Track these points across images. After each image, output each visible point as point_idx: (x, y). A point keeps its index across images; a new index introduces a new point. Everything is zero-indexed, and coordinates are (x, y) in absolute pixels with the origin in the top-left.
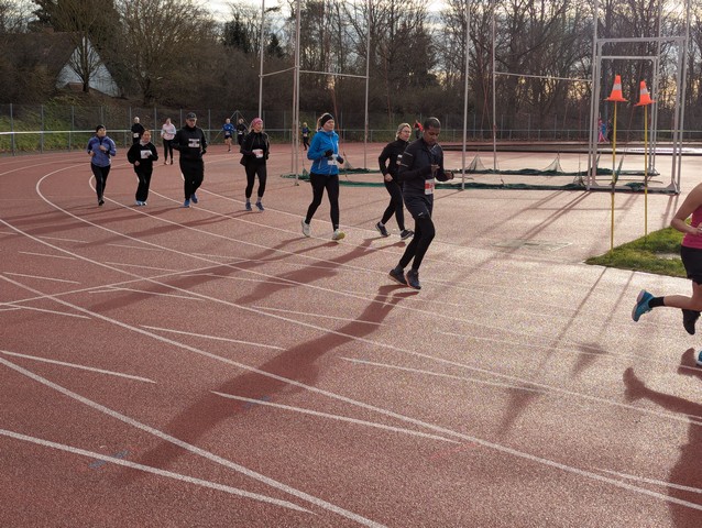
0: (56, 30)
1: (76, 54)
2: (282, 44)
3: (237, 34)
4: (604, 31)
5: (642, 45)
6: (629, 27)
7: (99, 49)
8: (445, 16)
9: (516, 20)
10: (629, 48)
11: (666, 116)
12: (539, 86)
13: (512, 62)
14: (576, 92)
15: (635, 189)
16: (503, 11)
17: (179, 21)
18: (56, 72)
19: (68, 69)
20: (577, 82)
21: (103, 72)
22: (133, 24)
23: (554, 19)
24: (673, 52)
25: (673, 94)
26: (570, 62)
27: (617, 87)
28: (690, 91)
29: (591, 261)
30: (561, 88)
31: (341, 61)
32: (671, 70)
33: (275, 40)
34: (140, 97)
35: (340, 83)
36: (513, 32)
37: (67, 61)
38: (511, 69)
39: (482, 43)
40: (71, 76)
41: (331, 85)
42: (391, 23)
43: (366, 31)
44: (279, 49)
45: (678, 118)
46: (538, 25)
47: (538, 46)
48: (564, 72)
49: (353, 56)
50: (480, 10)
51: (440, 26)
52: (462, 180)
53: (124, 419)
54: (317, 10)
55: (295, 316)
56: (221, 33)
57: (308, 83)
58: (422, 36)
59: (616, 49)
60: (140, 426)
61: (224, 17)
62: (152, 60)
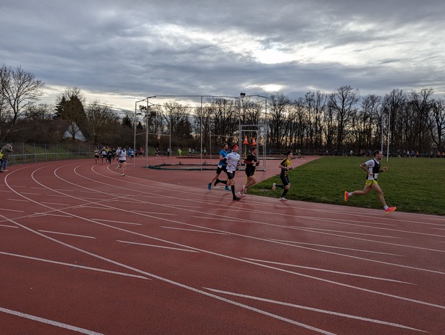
0: (63, 119)
1: (70, 127)
2: (143, 124)
3: (127, 121)
4: (243, 122)
5: (254, 127)
6: (250, 122)
7: (78, 126)
8: (195, 116)
9: (217, 119)
10: (250, 128)
11: (261, 148)
12: (224, 139)
13: (215, 131)
14: (235, 140)
16: (212, 116)
17: (107, 117)
18: (63, 133)
19: (67, 132)
20: (235, 138)
21: (80, 133)
22: (91, 118)
23: (228, 119)
24: (262, 129)
25: (263, 142)
26: (233, 131)
27: (246, 139)
28: (267, 141)
30: (231, 140)
31: (162, 130)
32: (262, 134)
33: (140, 124)
34: (93, 142)
35: (162, 137)
36: (215, 122)
37: (67, 129)
39: (206, 126)
40: (68, 135)
41: (159, 138)
42: (178, 118)
43: (170, 121)
44: (141, 126)
45: (265, 149)
46: (223, 121)
47: (223, 127)
48: (231, 134)
49: (166, 128)
50: (206, 116)
51: (193, 120)
52: (201, 167)
53: (84, 252)
54: (153, 114)
55: (146, 214)
56: (121, 120)
57: (150, 137)
58: (188, 123)
59: (246, 128)
60: (90, 254)
61: (123, 116)
62: (98, 130)
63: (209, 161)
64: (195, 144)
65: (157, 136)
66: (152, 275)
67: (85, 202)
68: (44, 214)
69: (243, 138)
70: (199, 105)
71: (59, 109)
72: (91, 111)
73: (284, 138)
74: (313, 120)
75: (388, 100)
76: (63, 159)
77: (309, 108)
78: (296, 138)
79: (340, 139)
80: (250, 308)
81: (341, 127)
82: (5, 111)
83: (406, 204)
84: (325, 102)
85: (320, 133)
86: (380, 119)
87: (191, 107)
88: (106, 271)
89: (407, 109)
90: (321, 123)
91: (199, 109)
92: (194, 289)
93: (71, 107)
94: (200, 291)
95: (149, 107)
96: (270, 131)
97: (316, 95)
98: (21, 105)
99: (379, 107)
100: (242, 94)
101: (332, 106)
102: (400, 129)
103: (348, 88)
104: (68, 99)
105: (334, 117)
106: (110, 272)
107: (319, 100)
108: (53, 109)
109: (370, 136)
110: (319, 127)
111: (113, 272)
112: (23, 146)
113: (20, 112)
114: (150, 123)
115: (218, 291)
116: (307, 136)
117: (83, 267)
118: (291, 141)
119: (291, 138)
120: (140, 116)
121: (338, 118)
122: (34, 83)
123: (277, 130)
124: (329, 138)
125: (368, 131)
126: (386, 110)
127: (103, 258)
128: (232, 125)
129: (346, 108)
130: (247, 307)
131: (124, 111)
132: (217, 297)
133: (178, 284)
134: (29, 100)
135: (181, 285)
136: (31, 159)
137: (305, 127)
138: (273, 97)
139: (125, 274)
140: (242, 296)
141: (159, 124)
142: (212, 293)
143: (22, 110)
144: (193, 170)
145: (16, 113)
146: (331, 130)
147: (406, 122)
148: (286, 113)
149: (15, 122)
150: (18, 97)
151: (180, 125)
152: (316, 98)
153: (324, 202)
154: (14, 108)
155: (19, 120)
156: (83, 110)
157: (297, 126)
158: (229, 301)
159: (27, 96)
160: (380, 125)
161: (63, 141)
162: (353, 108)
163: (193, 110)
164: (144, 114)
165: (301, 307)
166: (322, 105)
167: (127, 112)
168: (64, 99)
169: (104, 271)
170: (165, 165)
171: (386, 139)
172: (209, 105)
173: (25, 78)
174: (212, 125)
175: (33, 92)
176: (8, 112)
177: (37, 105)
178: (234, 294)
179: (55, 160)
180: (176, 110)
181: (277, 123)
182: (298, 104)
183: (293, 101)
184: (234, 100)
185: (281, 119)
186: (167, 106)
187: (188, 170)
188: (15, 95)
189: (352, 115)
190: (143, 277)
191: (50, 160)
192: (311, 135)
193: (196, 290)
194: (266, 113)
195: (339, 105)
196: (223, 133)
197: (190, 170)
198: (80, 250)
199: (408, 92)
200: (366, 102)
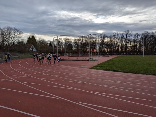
0: (29, 44)
1: (32, 47)
2: (56, 45)
3: (51, 44)
4: (90, 44)
6: (93, 44)
7: (34, 46)
8: (74, 42)
9: (81, 43)
10: (93, 46)
11: (97, 52)
12: (84, 50)
14: (88, 50)
15: (94, 60)
16: (80, 42)
17: (44, 43)
18: (29, 49)
20: (88, 49)
21: (35, 49)
22: (38, 43)
23: (85, 43)
24: (97, 46)
25: (98, 51)
26: (87, 47)
27: (92, 50)
28: (99, 50)
29: (90, 68)
30: (86, 50)
31: (62, 47)
32: (97, 48)
33: (55, 45)
34: (39, 52)
35: (62, 50)
36: (81, 44)
37: (30, 48)
38: (81, 48)
39: (78, 45)
40: (31, 49)
42: (68, 43)
43: (65, 44)
44: (55, 46)
45: (98, 54)
46: (84, 44)
47: (84, 46)
48: (87, 48)
49: (64, 47)
50: (77, 42)
51: (73, 43)
52: (76, 60)
53: (37, 89)
54: (60, 42)
55: (57, 76)
56: (49, 44)
57: (59, 50)
58: (71, 45)
59: (92, 46)
60: (39, 90)
61: (49, 43)
62: (41, 47)
63: (79, 58)
64: (74, 52)
65: (61, 49)
66: (60, 97)
67: (37, 72)
68: (23, 76)
69: (91, 49)
70: (75, 38)
71: (28, 41)
72: (38, 41)
73: (105, 49)
74: (115, 43)
75: (143, 35)
76: (29, 58)
77: (114, 38)
78: (109, 49)
79: (126, 49)
80: (94, 109)
81: (126, 45)
82: (10, 42)
83: (151, 72)
84: (120, 36)
85: (118, 47)
86: (140, 42)
87: (72, 39)
88: (44, 96)
89: (150, 38)
90: (119, 43)
91: (75, 40)
92: (74, 102)
93: (32, 40)
94: (76, 103)
95: (58, 39)
96: (100, 47)
97: (116, 34)
98: (15, 40)
99: (140, 37)
100: (90, 34)
101: (123, 37)
102: (148, 45)
103: (128, 31)
104: (31, 37)
105: (123, 42)
106: (45, 96)
107: (118, 36)
108: (26, 41)
109: (137, 48)
110: (118, 45)
111: (46, 96)
112: (16, 53)
113: (15, 42)
114: (58, 45)
115: (83, 103)
116: (114, 48)
117: (36, 94)
118: (108, 50)
119: (108, 49)
120: (55, 43)
121: (125, 42)
122: (19, 32)
123: (103, 46)
124: (122, 49)
125: (136, 46)
126: (142, 39)
127: (43, 91)
128: (87, 45)
129: (128, 38)
130: (93, 109)
131: (49, 41)
132: (82, 105)
133: (69, 100)
134: (18, 38)
135: (70, 101)
136: (19, 58)
137: (113, 45)
138: (101, 35)
139: (51, 97)
140: (91, 105)
141: (62, 45)
142: (81, 104)
143: (15, 41)
144: (73, 61)
145: (13, 43)
146: (122, 46)
147: (150, 42)
148: (106, 41)
149: (13, 45)
150: (14, 37)
151: (69, 45)
152: (116, 35)
153: (120, 72)
154: (13, 41)
155: (15, 45)
156: (36, 41)
157: (110, 45)
158: (87, 107)
159: (17, 37)
160: (140, 44)
161: (29, 52)
162: (130, 38)
163: (73, 40)
164: (56, 42)
165: (112, 109)
166: (119, 37)
167: (50, 41)
168: (29, 37)
169: (43, 96)
170: (63, 59)
171: (143, 49)
172: (79, 38)
173: (17, 31)
174: (80, 45)
175: (19, 35)
176: (11, 42)
177: (20, 40)
178: (88, 104)
179: (27, 58)
180: (67, 40)
181: (103, 44)
182: (110, 37)
183: (108, 36)
184: (87, 36)
185: (104, 42)
186: (64, 39)
187: (71, 61)
188: (13, 36)
189: (130, 41)
190: (57, 98)
191: (25, 58)
192: (115, 48)
193: (75, 103)
194: (99, 41)
195: (125, 37)
196: (84, 48)
197: (72, 61)
198: (35, 89)
199: (150, 32)
200: (135, 36)
